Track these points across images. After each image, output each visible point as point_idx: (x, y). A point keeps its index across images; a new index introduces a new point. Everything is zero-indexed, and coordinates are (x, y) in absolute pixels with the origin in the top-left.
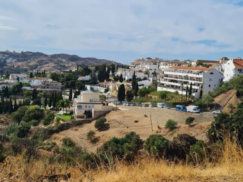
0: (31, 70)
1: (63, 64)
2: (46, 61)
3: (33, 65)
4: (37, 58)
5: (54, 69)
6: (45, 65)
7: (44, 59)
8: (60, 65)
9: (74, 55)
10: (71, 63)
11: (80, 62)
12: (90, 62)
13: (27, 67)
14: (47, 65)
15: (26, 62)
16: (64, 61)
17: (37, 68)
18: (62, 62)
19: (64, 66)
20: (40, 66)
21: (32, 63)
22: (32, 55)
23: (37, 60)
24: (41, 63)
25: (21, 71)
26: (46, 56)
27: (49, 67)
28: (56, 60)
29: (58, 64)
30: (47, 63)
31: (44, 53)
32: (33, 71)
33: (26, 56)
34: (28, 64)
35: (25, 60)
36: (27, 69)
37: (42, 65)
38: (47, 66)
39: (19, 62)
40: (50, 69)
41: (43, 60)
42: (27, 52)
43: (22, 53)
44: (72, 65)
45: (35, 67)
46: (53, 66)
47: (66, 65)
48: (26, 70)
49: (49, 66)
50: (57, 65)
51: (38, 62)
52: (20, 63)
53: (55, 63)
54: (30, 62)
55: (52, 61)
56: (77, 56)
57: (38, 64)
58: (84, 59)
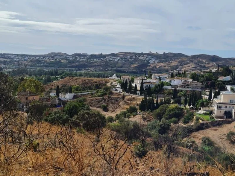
0: (172, 70)
1: (203, 65)
2: (186, 62)
3: (174, 66)
4: (178, 59)
5: (194, 69)
6: (185, 65)
7: (185, 59)
8: (200, 65)
9: (214, 56)
10: (211, 63)
11: (221, 62)
12: (232, 62)
13: (168, 67)
14: (187, 65)
15: (167, 62)
16: (204, 61)
17: (177, 68)
18: (202, 62)
19: (204, 66)
20: (180, 67)
21: (174, 64)
22: (173, 56)
23: (178, 61)
24: (182, 63)
25: (163, 71)
26: (187, 56)
27: (189, 68)
28: (196, 61)
29: (199, 64)
30: (187, 63)
31: (185, 54)
32: (174, 71)
33: (168, 57)
34: (169, 64)
35: (166, 61)
36: (168, 69)
37: (182, 65)
38: (187, 67)
39: (161, 62)
40: (190, 69)
41: (184, 61)
42: (169, 53)
43: (164, 54)
44: (213, 65)
45: (176, 67)
46: (193, 66)
47: (207, 66)
48: (167, 71)
49: (189, 66)
50: (197, 65)
51: (179, 63)
52: (162, 64)
53: (195, 64)
54: (172, 63)
55: (192, 61)
56: (217, 56)
57: (178, 64)
58: (225, 59)
